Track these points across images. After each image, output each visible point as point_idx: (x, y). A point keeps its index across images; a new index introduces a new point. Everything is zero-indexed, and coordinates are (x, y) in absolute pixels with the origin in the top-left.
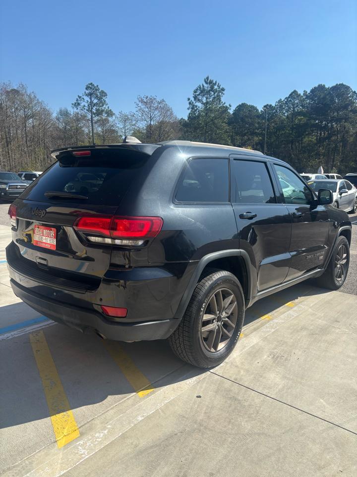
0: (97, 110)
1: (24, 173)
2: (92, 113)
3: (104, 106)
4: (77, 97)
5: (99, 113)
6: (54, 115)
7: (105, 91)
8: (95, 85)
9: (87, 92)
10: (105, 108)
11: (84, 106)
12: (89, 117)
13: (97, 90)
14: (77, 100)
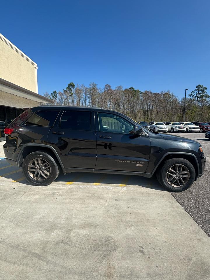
0: (200, 96)
1: (166, 122)
2: (198, 97)
3: (205, 93)
4: (192, 92)
5: (201, 97)
6: (180, 100)
7: (206, 87)
8: (201, 85)
9: (196, 89)
10: (205, 94)
11: (194, 95)
12: (196, 99)
13: (202, 87)
14: (191, 93)
